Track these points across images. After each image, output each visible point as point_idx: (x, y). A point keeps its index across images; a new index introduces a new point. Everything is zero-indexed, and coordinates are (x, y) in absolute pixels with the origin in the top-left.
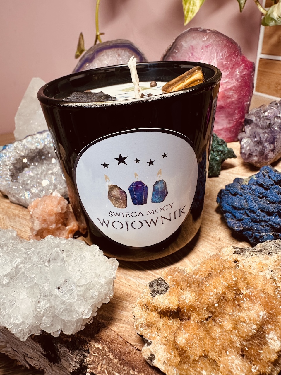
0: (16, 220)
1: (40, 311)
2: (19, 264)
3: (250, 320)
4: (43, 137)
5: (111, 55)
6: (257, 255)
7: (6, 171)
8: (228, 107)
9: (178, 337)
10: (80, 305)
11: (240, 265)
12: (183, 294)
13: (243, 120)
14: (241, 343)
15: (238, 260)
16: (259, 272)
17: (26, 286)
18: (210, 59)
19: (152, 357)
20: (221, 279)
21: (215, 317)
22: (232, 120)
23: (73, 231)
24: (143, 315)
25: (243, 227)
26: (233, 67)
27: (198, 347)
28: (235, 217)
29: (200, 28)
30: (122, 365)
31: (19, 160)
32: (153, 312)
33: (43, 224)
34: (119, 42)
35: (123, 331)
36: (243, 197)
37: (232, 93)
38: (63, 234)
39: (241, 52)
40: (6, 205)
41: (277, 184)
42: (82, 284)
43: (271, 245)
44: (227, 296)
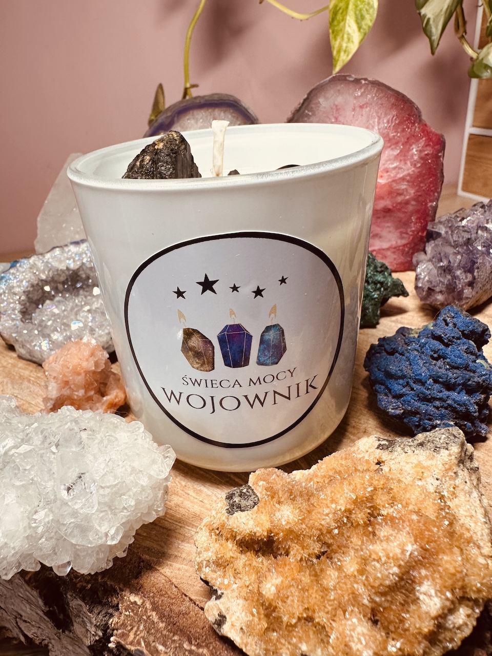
0: (23, 386)
1: (37, 527)
2: (10, 449)
3: (388, 558)
4: (81, 250)
5: (201, 118)
6: (415, 452)
7: (12, 303)
8: (399, 210)
9: (264, 582)
10: (102, 519)
11: (385, 468)
12: (280, 511)
13: (425, 234)
14: (371, 598)
15: (383, 460)
16: (416, 481)
17: (18, 483)
19: (221, 620)
20: (346, 488)
21: (332, 554)
22: (407, 233)
23: (115, 405)
24: (211, 545)
25: (403, 409)
26: (408, 143)
27: (296, 601)
28: (390, 390)
29: (350, 76)
30: (171, 632)
31: (37, 287)
32: (229, 542)
33: (64, 388)
34: (216, 98)
35: (179, 577)
36: (404, 357)
37: (404, 187)
39: (420, 116)
40: (10, 361)
41: (467, 336)
42: (108, 485)
43: (440, 436)
44: (353, 516)
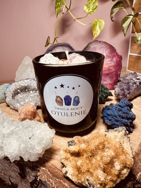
1: (21, 148)
2: (14, 129)
3: (108, 156)
4: (28, 81)
6: (114, 132)
7: (10, 94)
8: (111, 74)
9: (78, 162)
10: (38, 146)
11: (107, 136)
12: (81, 145)
13: (117, 80)
14: (103, 166)
15: (106, 134)
16: (114, 139)
17: (16, 137)
19: (66, 173)
20: (97, 140)
21: (94, 156)
22: (113, 80)
25: (111, 123)
26: (113, 57)
27: (85, 166)
28: (108, 119)
29: (98, 40)
30: (53, 176)
31: (16, 90)
32: (68, 154)
33: (25, 116)
34: (64, 44)
35: (55, 163)
36: (112, 111)
37: (112, 68)
39: (116, 51)
40: (8, 109)
41: (127, 106)
42: (39, 138)
43: (120, 129)
44: (99, 147)
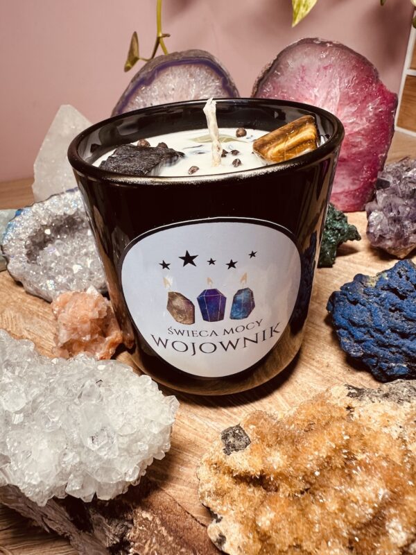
0: (33, 321)
1: (66, 467)
2: (37, 397)
3: (365, 501)
4: (76, 197)
5: (179, 74)
6: (382, 402)
7: (19, 248)
8: (353, 160)
9: (260, 516)
10: (122, 462)
11: (356, 414)
12: (270, 455)
13: (375, 180)
14: (349, 531)
15: (354, 406)
16: (382, 428)
17: (47, 431)
18: (330, 87)
19: (222, 539)
20: (327, 438)
21: (315, 491)
22: (358, 180)
23: (116, 343)
24: (211, 478)
25: (363, 352)
26: (364, 101)
27: (287, 533)
28: (353, 336)
29: (316, 39)
30: (179, 545)
31: (39, 232)
32: (226, 476)
33: (73, 333)
34: (192, 54)
35: (181, 497)
36: (366, 308)
37: (359, 140)
38: (101, 349)
39: (377, 77)
40: (19, 296)
42: (125, 434)
43: (402, 389)
44: (333, 461)
